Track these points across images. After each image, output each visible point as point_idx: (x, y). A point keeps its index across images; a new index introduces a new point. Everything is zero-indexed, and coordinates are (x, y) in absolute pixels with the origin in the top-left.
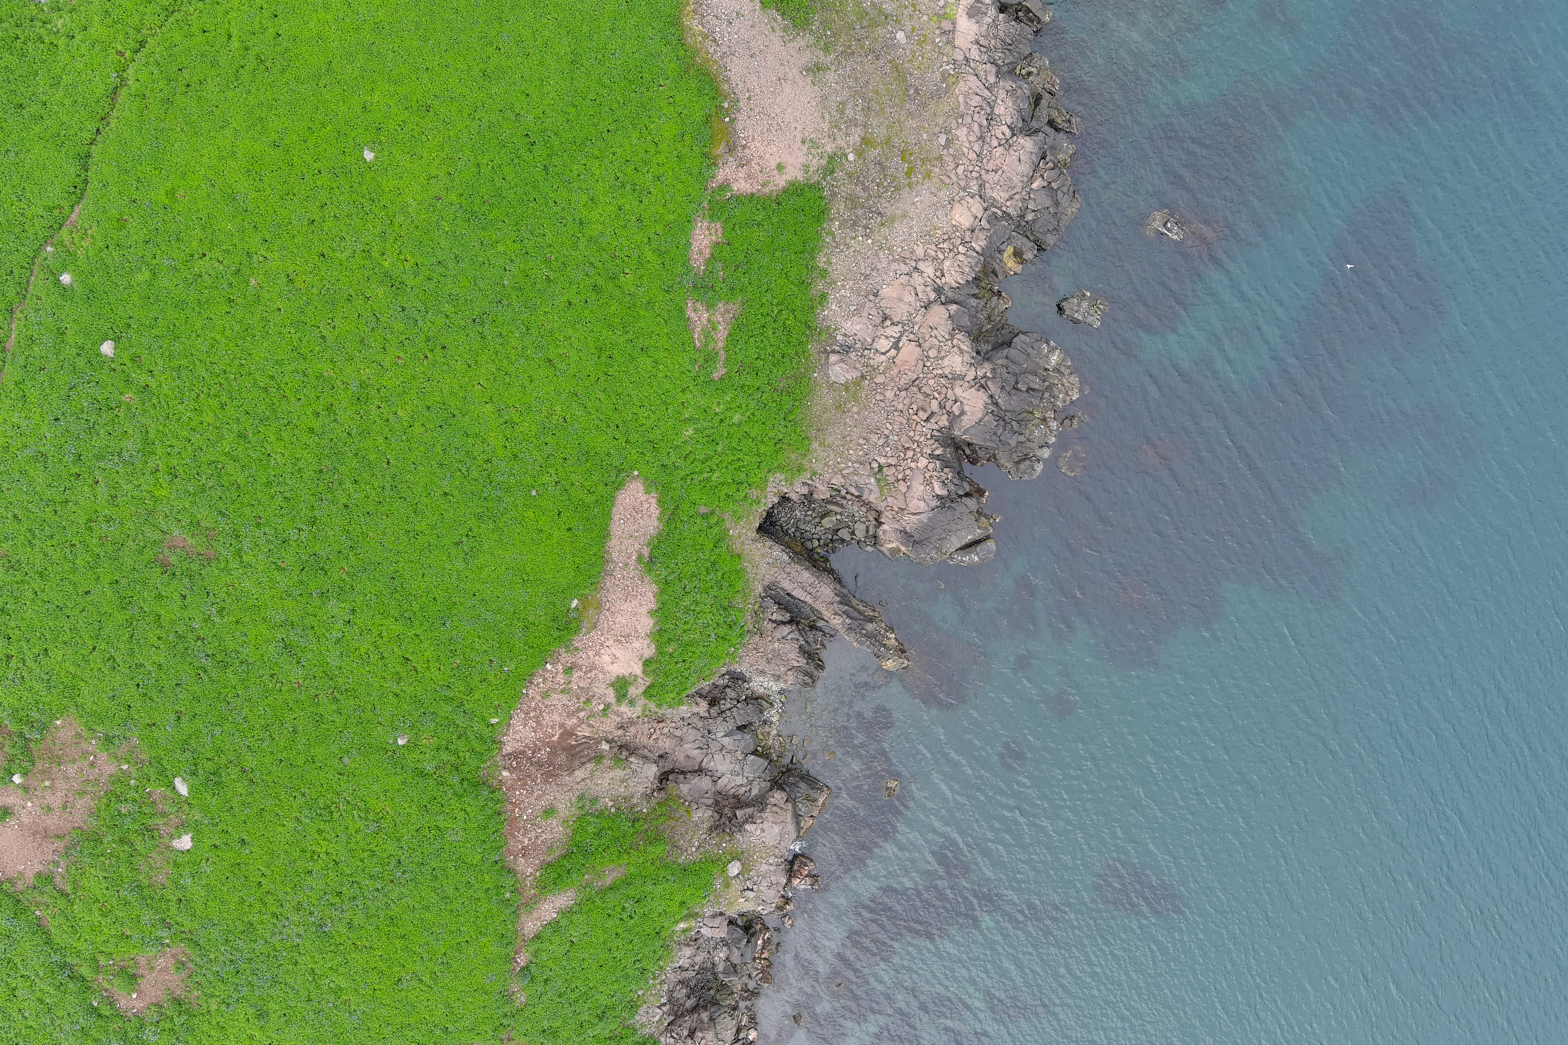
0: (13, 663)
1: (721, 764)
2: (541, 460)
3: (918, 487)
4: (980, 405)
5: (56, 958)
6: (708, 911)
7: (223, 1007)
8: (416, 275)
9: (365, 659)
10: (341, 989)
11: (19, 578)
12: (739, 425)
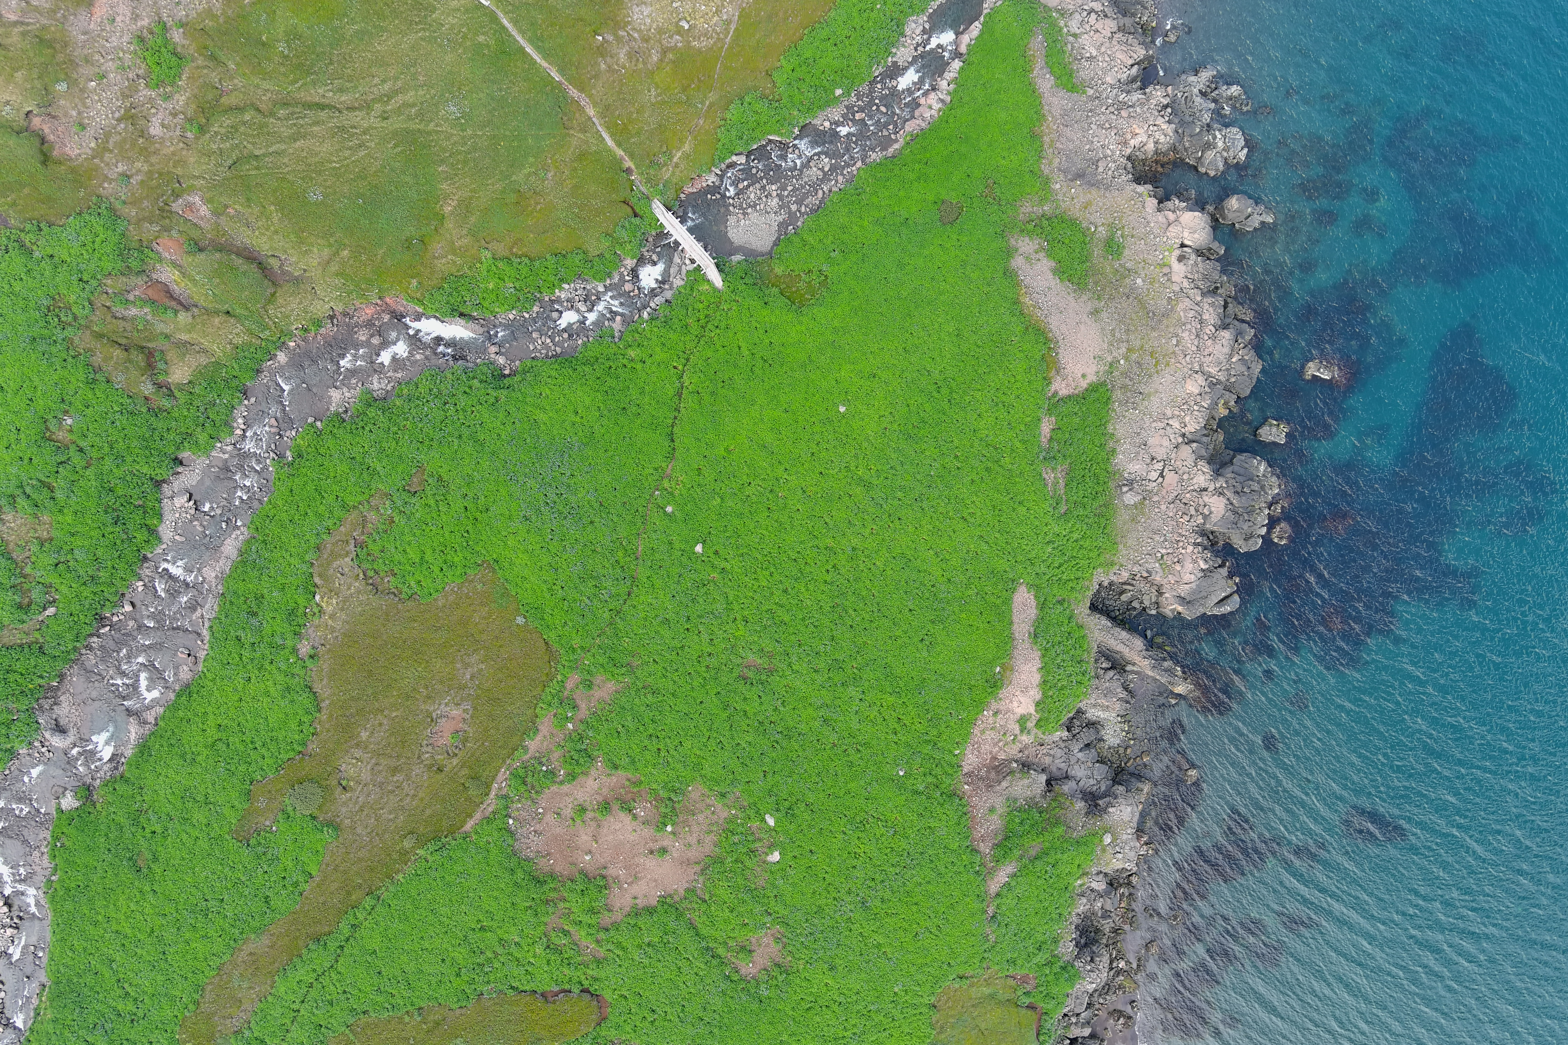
0: (662, 754)
1: (1079, 772)
2: (965, 581)
3: (1189, 566)
4: (1222, 506)
5: (704, 944)
6: (1094, 870)
7: (808, 966)
8: (878, 477)
9: (873, 723)
10: (880, 944)
11: (660, 698)
12: (1076, 541)
